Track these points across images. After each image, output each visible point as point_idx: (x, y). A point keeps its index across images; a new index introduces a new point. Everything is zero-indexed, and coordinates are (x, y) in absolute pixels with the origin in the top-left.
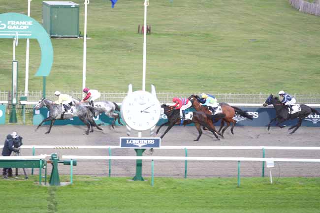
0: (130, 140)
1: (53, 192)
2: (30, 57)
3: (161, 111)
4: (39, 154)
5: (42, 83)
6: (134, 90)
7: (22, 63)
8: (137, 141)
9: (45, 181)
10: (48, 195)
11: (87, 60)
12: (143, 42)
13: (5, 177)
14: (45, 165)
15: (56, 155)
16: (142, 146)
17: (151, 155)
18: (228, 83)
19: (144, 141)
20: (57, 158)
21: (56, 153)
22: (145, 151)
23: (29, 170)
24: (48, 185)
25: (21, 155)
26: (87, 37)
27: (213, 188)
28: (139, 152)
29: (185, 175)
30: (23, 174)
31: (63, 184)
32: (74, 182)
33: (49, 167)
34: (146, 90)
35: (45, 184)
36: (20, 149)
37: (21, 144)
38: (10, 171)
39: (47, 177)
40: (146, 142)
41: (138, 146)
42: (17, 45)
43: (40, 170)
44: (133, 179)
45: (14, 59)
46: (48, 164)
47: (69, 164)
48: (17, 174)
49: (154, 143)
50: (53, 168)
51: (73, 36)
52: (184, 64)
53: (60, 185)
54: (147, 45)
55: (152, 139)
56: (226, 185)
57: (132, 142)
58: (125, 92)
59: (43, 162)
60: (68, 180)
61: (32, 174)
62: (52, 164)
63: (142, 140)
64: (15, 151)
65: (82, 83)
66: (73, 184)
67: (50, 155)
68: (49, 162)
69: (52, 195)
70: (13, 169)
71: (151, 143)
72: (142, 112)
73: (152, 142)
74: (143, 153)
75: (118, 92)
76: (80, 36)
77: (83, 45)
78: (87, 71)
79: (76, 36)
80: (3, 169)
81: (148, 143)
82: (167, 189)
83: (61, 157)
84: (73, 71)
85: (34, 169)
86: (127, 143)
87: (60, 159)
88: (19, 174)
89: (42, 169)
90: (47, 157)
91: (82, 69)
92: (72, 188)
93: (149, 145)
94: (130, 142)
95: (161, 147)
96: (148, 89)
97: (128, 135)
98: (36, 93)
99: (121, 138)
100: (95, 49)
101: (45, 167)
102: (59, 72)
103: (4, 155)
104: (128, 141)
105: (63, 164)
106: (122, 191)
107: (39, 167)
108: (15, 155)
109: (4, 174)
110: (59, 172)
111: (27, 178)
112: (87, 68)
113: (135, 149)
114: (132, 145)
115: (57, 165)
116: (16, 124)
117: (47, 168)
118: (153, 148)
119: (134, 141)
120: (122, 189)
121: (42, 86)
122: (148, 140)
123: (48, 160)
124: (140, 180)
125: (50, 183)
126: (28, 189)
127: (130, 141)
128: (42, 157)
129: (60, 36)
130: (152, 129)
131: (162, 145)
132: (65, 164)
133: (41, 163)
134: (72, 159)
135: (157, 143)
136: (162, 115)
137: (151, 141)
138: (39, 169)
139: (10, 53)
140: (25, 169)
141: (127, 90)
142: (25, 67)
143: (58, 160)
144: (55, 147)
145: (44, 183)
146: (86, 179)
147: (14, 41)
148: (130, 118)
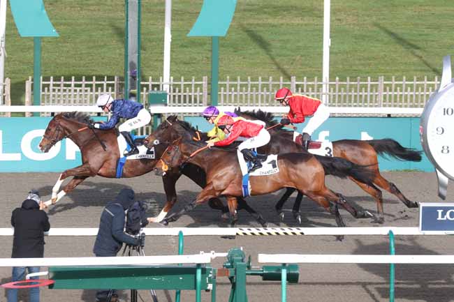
0: (445, 210)
4: (196, 252)
14: (211, 282)
15: (242, 254)
21: (241, 249)
43: (198, 295)
62: (231, 278)
68: (222, 272)
83: (257, 259)
84: (297, 21)
86: (440, 218)
97: (443, 197)
98: (193, 83)
99: (423, 205)
103: (98, 255)
104: (440, 212)
127: (448, 213)
128: (204, 258)
132: (264, 279)
134: (284, 265)
142: (163, 12)
143: (248, 267)
144: (240, 233)
148: (445, 150)
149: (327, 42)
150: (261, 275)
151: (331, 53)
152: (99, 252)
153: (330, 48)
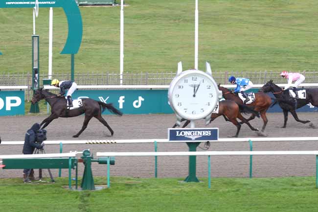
0: (180, 131)
1: (86, 199)
2: (53, 30)
3: (218, 94)
4: (68, 151)
5: (70, 62)
6: (184, 69)
7: (44, 38)
8: (190, 133)
9: (76, 185)
10: (79, 202)
11: (124, 33)
12: (195, 9)
13: (26, 181)
14: (76, 165)
15: (88, 152)
16: (196, 139)
17: (207, 149)
18: (301, 58)
19: (199, 132)
20: (91, 156)
21: (89, 150)
22: (200, 145)
23: (55, 172)
24: (80, 190)
25: (45, 153)
26: (124, 4)
27: (286, 189)
28: (193, 146)
29: (251, 174)
30: (49, 176)
31: (99, 188)
32: (111, 185)
33: (81, 167)
34: (199, 68)
35: (76, 188)
36: (44, 145)
37: (45, 139)
38: (32, 173)
39: (78, 179)
40: (201, 134)
41: (191, 139)
42: (37, 16)
43: (70, 171)
44: (185, 180)
45: (34, 34)
46: (78, 163)
47: (105, 163)
48: (40, 177)
49: (210, 134)
50: (86, 168)
51: (107, 3)
52: (245, 35)
53: (94, 189)
54: (199, 13)
55: (207, 130)
56: (301, 185)
57: (183, 133)
58: (174, 72)
59: (73, 160)
60: (105, 182)
61: (60, 176)
62: (84, 163)
63: (196, 132)
64: (38, 148)
65: (119, 61)
66: (110, 188)
67: (82, 152)
68: (80, 161)
69: (84, 201)
70: (34, 170)
71: (207, 135)
72: (194, 96)
73: (209, 133)
74: (198, 147)
75: (165, 72)
76: (115, 3)
77: (120, 15)
78: (125, 46)
79: (111, 3)
80: (23, 170)
81: (203, 135)
82: (228, 192)
83: (96, 154)
84: (106, 46)
85: (62, 170)
86: (177, 135)
87: (94, 157)
88: (43, 176)
89: (72, 170)
90: (77, 155)
91: (119, 44)
92: (110, 192)
93: (204, 138)
94: (181, 134)
95: (219, 140)
96: (202, 68)
99: (169, 129)
100: (135, 18)
101: (75, 167)
102: (90, 48)
103: (25, 154)
104: (178, 132)
105: (97, 163)
106: (172, 195)
107: (68, 168)
108: (38, 153)
109: (25, 176)
110: (94, 173)
111: (53, 181)
112: (125, 42)
113: (187, 143)
114: (183, 138)
115: (91, 164)
116: (38, 114)
117: (78, 168)
118: (210, 141)
119: (186, 133)
120: (173, 193)
121: (70, 66)
122: (204, 132)
123: (79, 158)
124: (193, 181)
125: (82, 187)
126: (55, 195)
127: (181, 132)
128: (72, 154)
129: (91, 3)
130: (207, 118)
131: (220, 137)
132: (99, 163)
133: (70, 163)
134: (108, 157)
135: (214, 134)
136: (220, 99)
137: (206, 132)
138: (68, 170)
139: (29, 27)
140: (51, 169)
141: (175, 69)
142: (48, 43)
143: (92, 158)
144: (88, 142)
145: (75, 186)
146: (126, 182)
147: (34, 11)
148: (180, 104)
149: (122, 56)
150: (98, 161)
151: (124, 61)
152: (25, 152)
153: (124, 58)
